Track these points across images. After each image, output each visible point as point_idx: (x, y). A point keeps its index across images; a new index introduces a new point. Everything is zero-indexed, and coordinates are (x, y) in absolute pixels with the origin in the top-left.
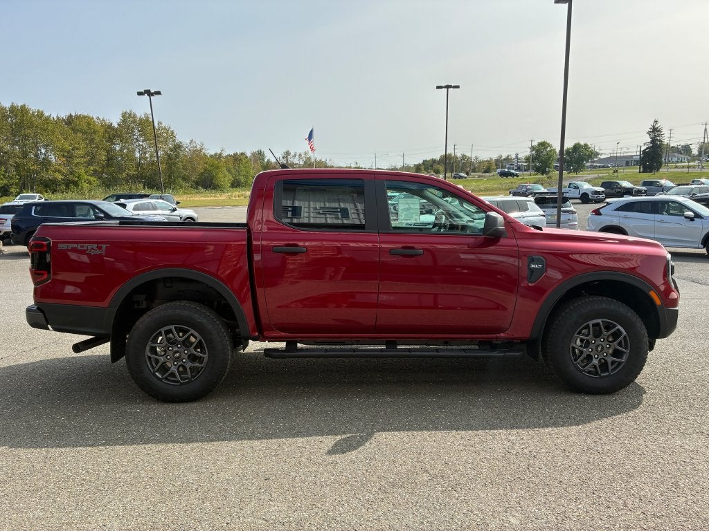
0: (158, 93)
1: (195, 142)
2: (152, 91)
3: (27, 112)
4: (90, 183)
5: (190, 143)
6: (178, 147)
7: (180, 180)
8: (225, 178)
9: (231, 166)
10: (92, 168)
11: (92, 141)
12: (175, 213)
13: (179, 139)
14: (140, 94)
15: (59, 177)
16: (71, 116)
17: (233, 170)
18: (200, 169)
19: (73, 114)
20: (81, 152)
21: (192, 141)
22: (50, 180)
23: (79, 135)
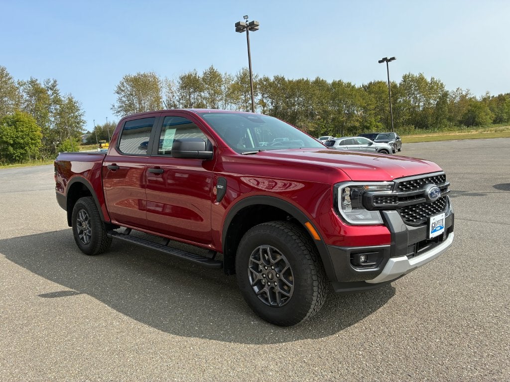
0: (393, 59)
1: (461, 90)
2: (389, 58)
3: (342, 85)
4: (377, 127)
5: (457, 91)
6: (446, 95)
7: (445, 120)
8: (487, 116)
9: (494, 105)
10: (379, 117)
11: (380, 98)
12: (372, 146)
13: (446, 89)
14: (380, 62)
15: (357, 124)
16: (371, 83)
17: (496, 110)
18: (465, 110)
19: (373, 82)
20: (372, 107)
21: (458, 89)
22: (352, 127)
23: (373, 95)
